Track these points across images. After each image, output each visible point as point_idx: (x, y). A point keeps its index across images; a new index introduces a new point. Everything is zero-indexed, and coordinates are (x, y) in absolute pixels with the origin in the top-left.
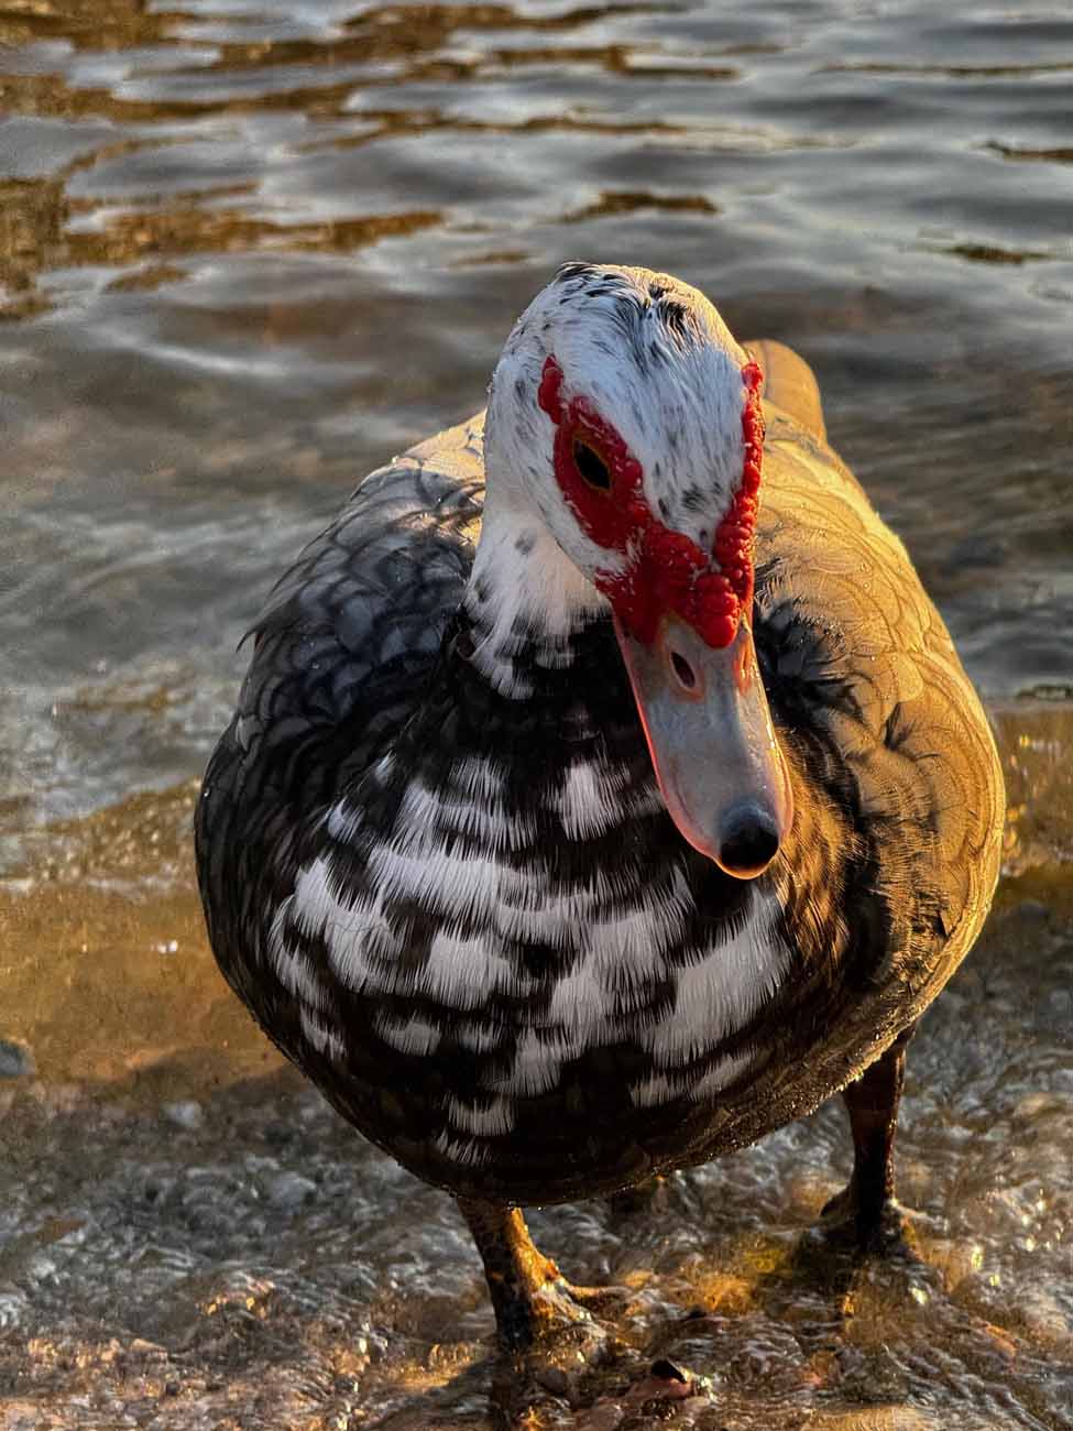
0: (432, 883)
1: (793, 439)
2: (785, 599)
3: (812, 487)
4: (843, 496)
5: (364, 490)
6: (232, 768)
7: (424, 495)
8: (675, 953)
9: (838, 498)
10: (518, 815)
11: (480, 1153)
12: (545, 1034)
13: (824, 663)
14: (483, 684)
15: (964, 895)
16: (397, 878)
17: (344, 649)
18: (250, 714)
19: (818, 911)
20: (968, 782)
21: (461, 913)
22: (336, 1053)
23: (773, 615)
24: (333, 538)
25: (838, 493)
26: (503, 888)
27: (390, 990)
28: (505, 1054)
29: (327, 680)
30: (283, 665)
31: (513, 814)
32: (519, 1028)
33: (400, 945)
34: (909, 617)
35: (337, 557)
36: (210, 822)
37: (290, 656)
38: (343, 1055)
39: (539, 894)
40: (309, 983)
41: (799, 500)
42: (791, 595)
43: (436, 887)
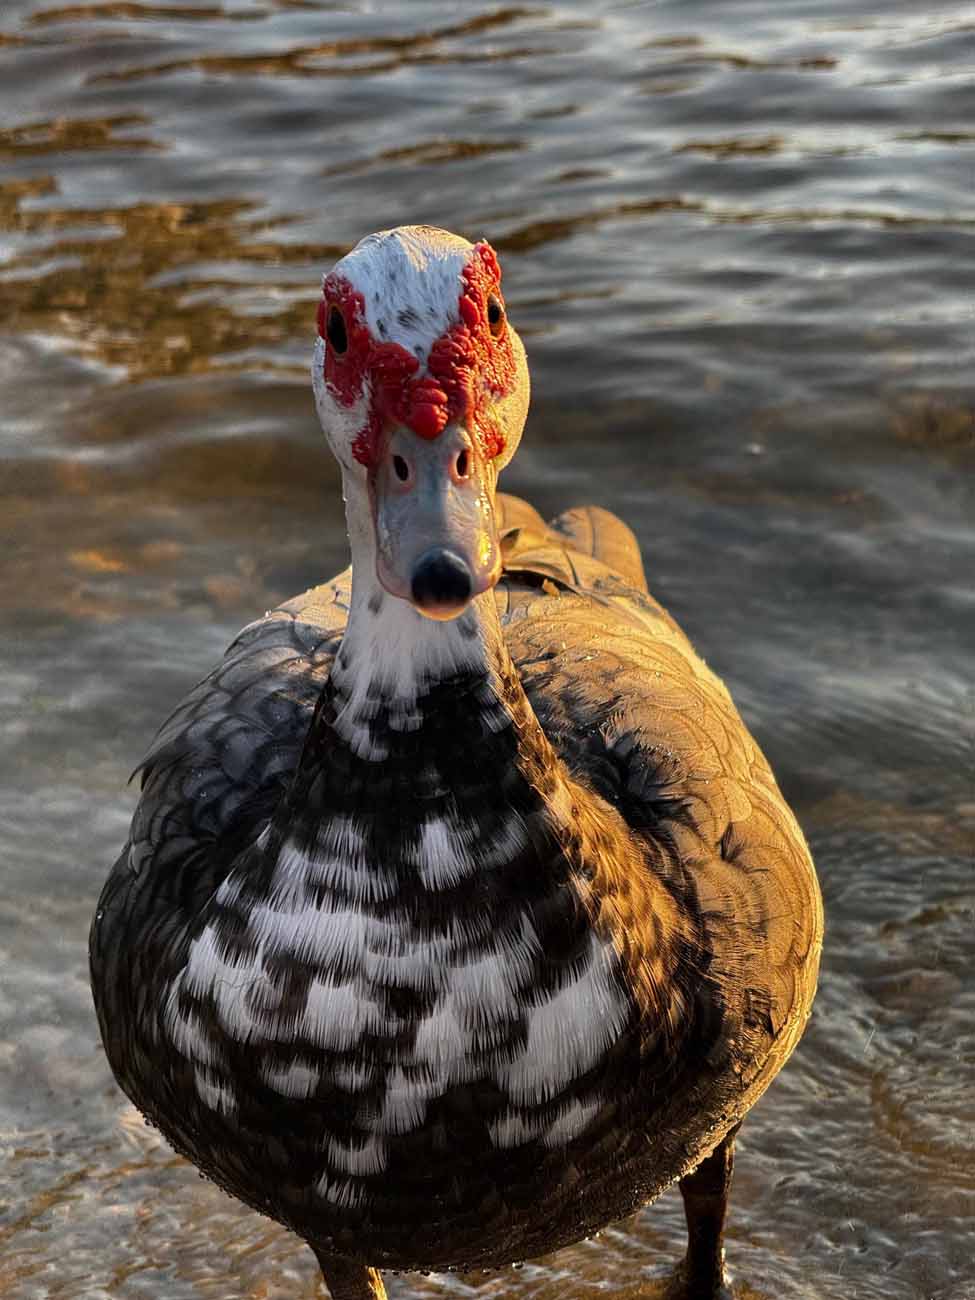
0: (306, 936)
1: (627, 594)
2: (626, 731)
3: (647, 636)
4: (674, 645)
5: (241, 640)
6: (124, 891)
7: (297, 642)
8: (526, 993)
9: (671, 647)
10: (380, 869)
11: (357, 1196)
12: (411, 1072)
13: (663, 786)
14: (344, 749)
15: (790, 997)
16: (274, 934)
17: (229, 779)
18: (142, 840)
19: (653, 973)
20: (794, 897)
21: (333, 961)
22: (228, 1108)
23: (617, 744)
24: (215, 683)
25: (669, 642)
26: (369, 937)
27: (272, 1037)
28: (376, 1092)
29: (214, 807)
30: (173, 795)
31: (375, 868)
32: (388, 1066)
33: (280, 994)
34: (737, 750)
35: (220, 699)
36: (104, 939)
37: (180, 788)
38: (234, 1109)
39: (402, 943)
40: (202, 1044)
41: (636, 647)
42: (632, 727)
43: (309, 940)
